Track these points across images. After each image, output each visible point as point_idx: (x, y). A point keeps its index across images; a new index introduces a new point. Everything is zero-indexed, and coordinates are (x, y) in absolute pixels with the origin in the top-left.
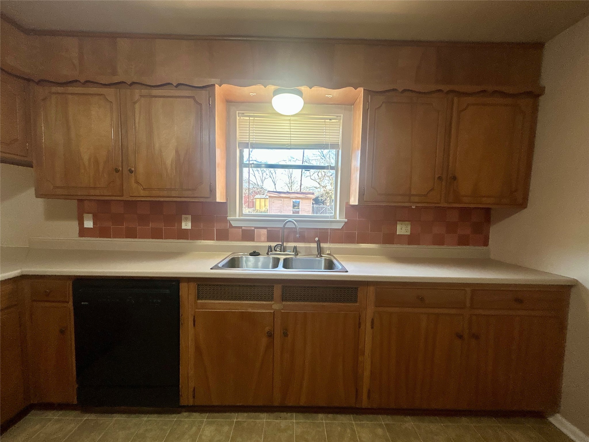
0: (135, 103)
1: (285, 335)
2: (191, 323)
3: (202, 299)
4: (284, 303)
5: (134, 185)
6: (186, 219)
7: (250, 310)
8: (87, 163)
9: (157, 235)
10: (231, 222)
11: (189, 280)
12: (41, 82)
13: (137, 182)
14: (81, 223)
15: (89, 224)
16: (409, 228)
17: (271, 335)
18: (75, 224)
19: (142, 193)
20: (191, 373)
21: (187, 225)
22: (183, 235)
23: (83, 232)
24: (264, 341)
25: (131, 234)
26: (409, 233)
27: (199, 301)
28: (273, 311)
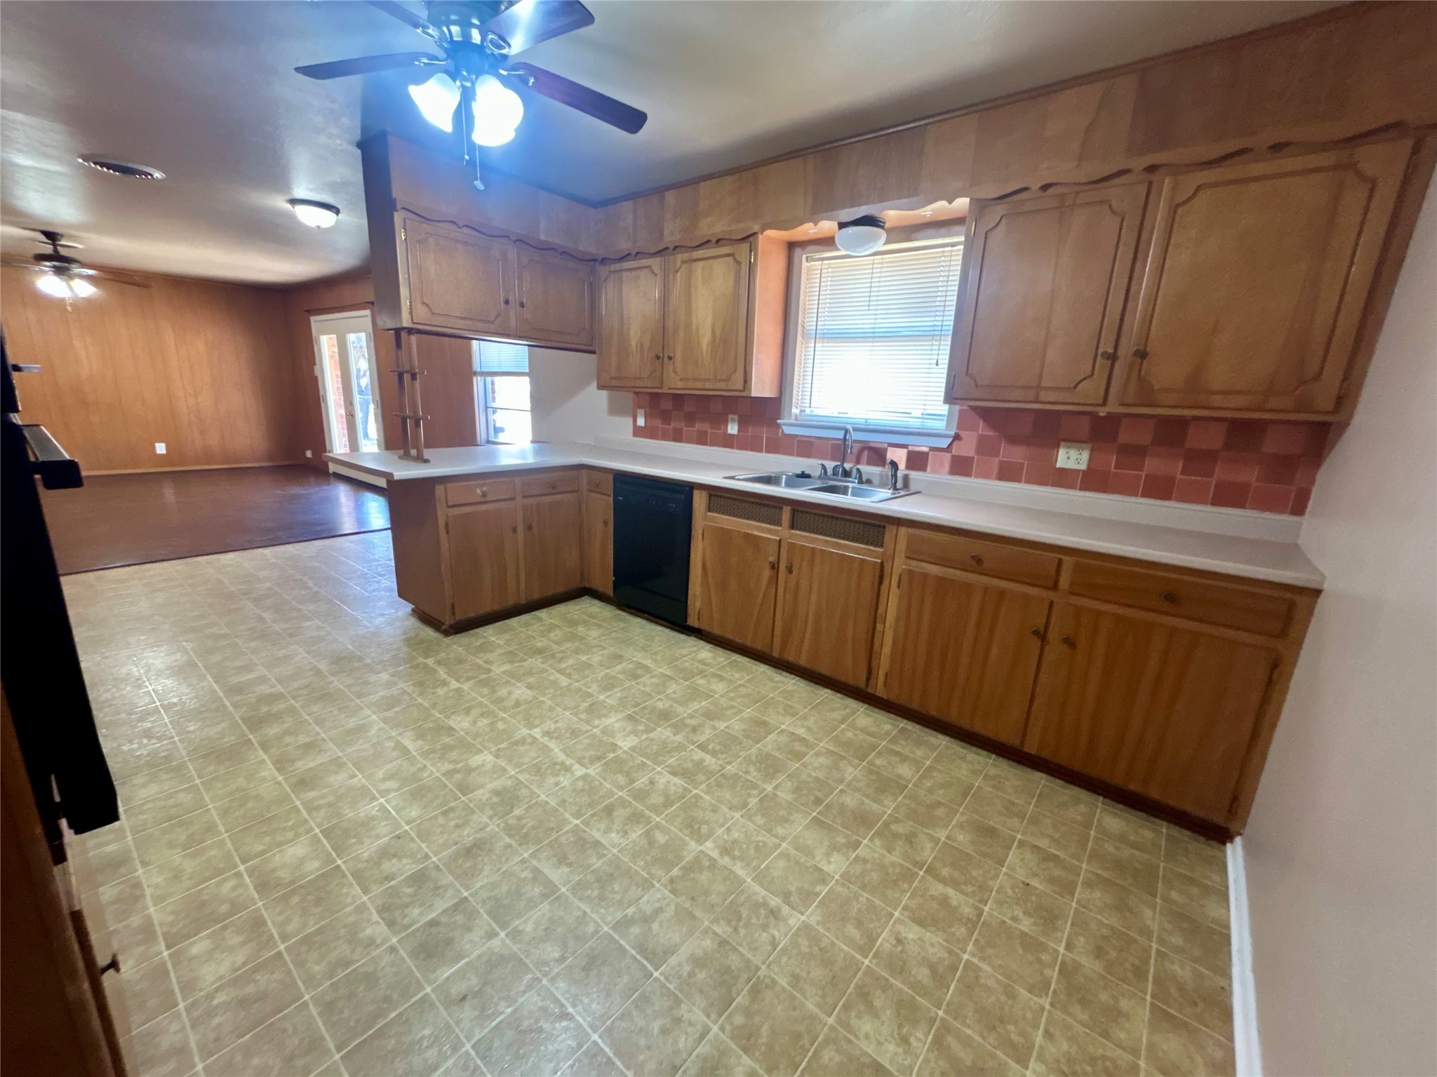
0: (677, 272)
1: (790, 570)
2: (700, 537)
3: (712, 512)
4: (792, 531)
5: (672, 375)
6: (733, 420)
7: (756, 533)
8: (634, 350)
9: (702, 440)
10: (783, 427)
11: (702, 487)
12: (604, 261)
13: (675, 372)
14: (635, 421)
15: (641, 422)
16: (1085, 456)
17: (774, 567)
18: (630, 420)
19: (680, 385)
20: (698, 593)
21: (733, 429)
22: (728, 442)
23: (638, 432)
24: (767, 573)
25: (678, 437)
26: (1083, 467)
27: (709, 514)
28: (778, 539)
